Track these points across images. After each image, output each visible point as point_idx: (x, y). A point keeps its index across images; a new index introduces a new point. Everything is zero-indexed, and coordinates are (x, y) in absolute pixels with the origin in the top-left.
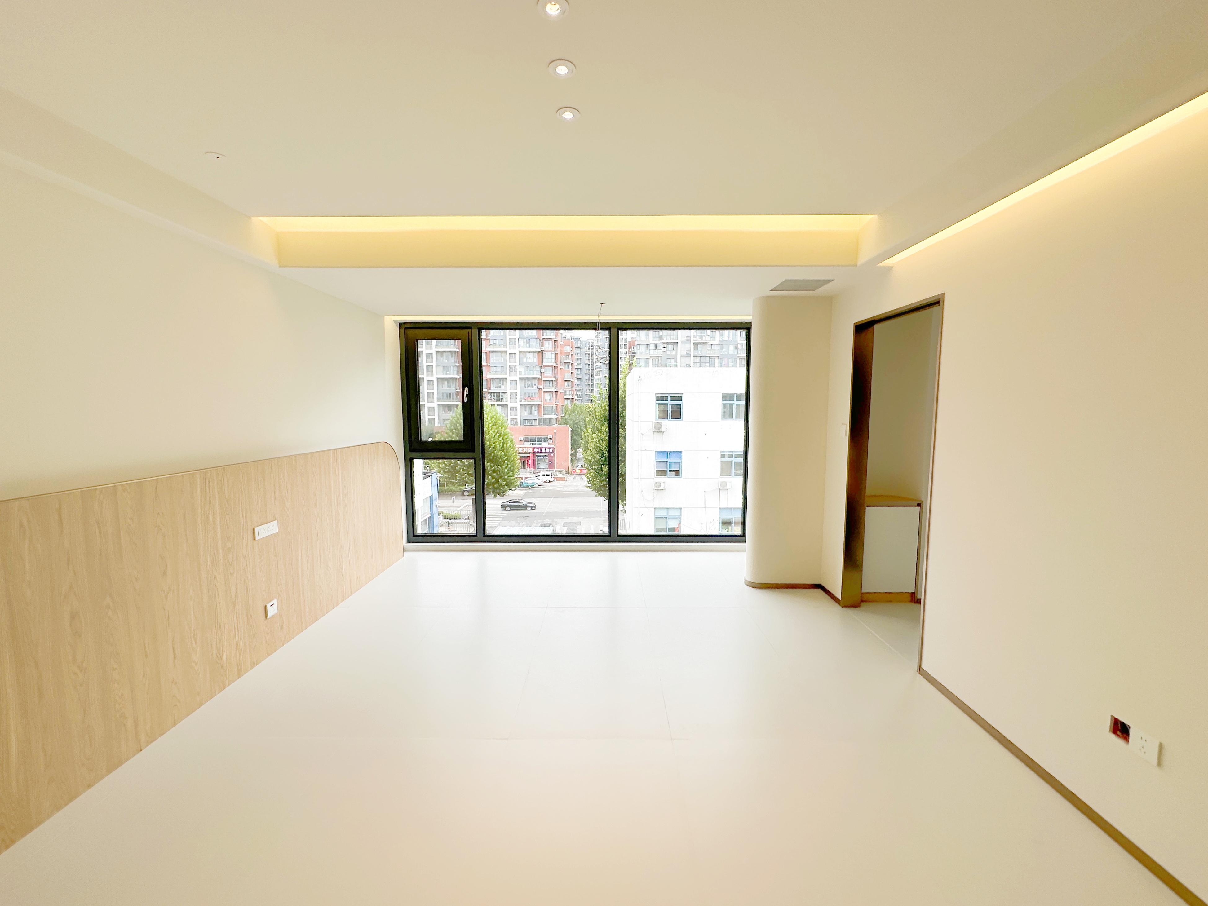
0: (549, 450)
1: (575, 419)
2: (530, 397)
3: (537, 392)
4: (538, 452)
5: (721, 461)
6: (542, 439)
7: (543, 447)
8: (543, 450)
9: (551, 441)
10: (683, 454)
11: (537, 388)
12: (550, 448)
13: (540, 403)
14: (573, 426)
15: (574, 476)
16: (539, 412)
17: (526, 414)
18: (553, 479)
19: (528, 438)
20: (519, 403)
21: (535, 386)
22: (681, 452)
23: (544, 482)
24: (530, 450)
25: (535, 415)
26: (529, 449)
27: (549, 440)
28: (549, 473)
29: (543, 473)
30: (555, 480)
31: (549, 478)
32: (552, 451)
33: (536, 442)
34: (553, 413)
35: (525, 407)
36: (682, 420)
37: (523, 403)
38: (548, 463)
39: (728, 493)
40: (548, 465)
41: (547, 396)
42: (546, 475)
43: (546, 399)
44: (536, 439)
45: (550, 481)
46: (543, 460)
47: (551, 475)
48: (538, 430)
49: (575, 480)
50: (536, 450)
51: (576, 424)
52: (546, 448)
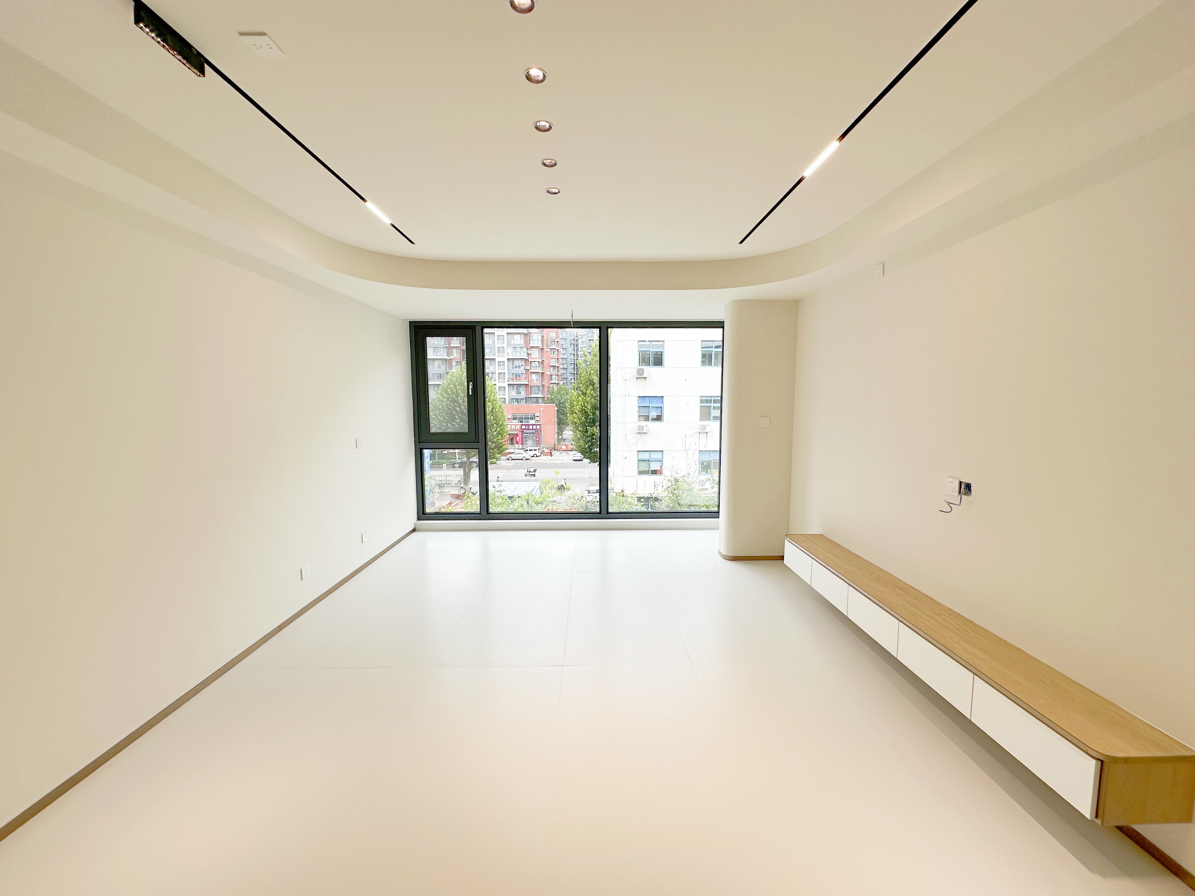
0: (536, 427)
1: (561, 399)
2: (517, 376)
3: (524, 372)
4: (525, 429)
5: (701, 406)
6: (529, 417)
7: (530, 425)
8: (531, 427)
9: (538, 418)
10: (665, 399)
11: (524, 369)
12: (538, 425)
13: (528, 383)
14: (559, 406)
15: (559, 452)
16: (526, 391)
17: (514, 394)
18: (540, 454)
19: (516, 416)
20: (507, 383)
21: (522, 367)
22: (662, 397)
23: (532, 456)
24: (518, 427)
25: (523, 394)
26: (516, 426)
27: (536, 418)
28: (537, 448)
29: (531, 448)
30: (542, 455)
31: (536, 452)
32: (539, 428)
33: (524, 420)
34: (540, 393)
35: (513, 387)
36: (664, 367)
37: (511, 383)
38: (535, 440)
39: (707, 436)
40: (535, 442)
41: (534, 377)
42: (533, 450)
43: (533, 380)
44: (524, 417)
45: (538, 455)
46: (531, 437)
47: (538, 450)
48: (525, 408)
49: (561, 455)
50: (523, 427)
51: (562, 403)
52: (533, 425)
